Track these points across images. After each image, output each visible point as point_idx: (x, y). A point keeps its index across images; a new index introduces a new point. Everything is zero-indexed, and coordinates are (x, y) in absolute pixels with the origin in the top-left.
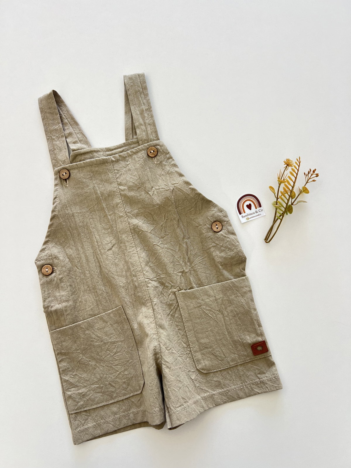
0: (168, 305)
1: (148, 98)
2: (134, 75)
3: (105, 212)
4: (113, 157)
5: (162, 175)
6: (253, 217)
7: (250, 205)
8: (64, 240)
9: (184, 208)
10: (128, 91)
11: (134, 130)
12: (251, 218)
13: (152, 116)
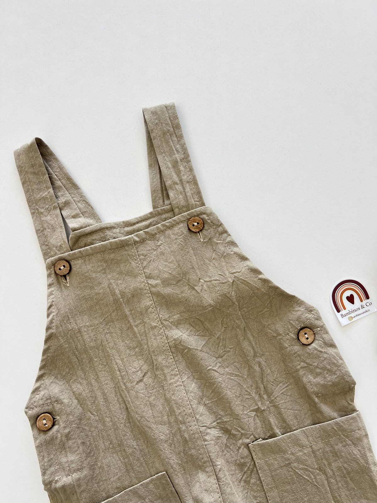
0: (238, 465)
1: (182, 142)
2: (158, 107)
3: (129, 321)
4: (137, 236)
5: (213, 259)
6: (358, 315)
7: (352, 296)
8: (67, 370)
9: (252, 309)
10: (152, 132)
11: (165, 192)
12: (355, 317)
13: (191, 170)
